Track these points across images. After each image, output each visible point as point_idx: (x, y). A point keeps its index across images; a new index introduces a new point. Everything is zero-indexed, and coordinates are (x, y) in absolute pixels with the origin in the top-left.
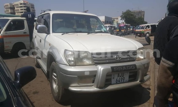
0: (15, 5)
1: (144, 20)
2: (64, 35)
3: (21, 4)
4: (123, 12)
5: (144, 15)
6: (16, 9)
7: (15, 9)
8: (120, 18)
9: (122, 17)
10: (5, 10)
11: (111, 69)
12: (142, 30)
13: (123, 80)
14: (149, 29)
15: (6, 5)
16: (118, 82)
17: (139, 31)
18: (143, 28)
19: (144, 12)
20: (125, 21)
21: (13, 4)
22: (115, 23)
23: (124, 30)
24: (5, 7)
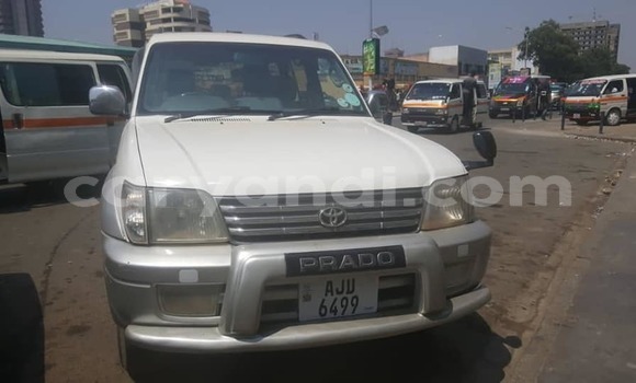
0: (146, 13)
1: (616, 57)
2: (173, 123)
3: (166, 10)
4: (527, 29)
5: (617, 42)
6: (149, 27)
7: (146, 27)
8: (517, 53)
9: (523, 49)
10: (116, 32)
11: (284, 264)
12: (589, 98)
13: (350, 308)
14: (619, 95)
15: (117, 16)
16: (329, 315)
17: (580, 103)
18: (593, 90)
19: (619, 26)
20: (535, 64)
21: (141, 12)
22: (493, 70)
23: (522, 99)
24: (113, 23)
